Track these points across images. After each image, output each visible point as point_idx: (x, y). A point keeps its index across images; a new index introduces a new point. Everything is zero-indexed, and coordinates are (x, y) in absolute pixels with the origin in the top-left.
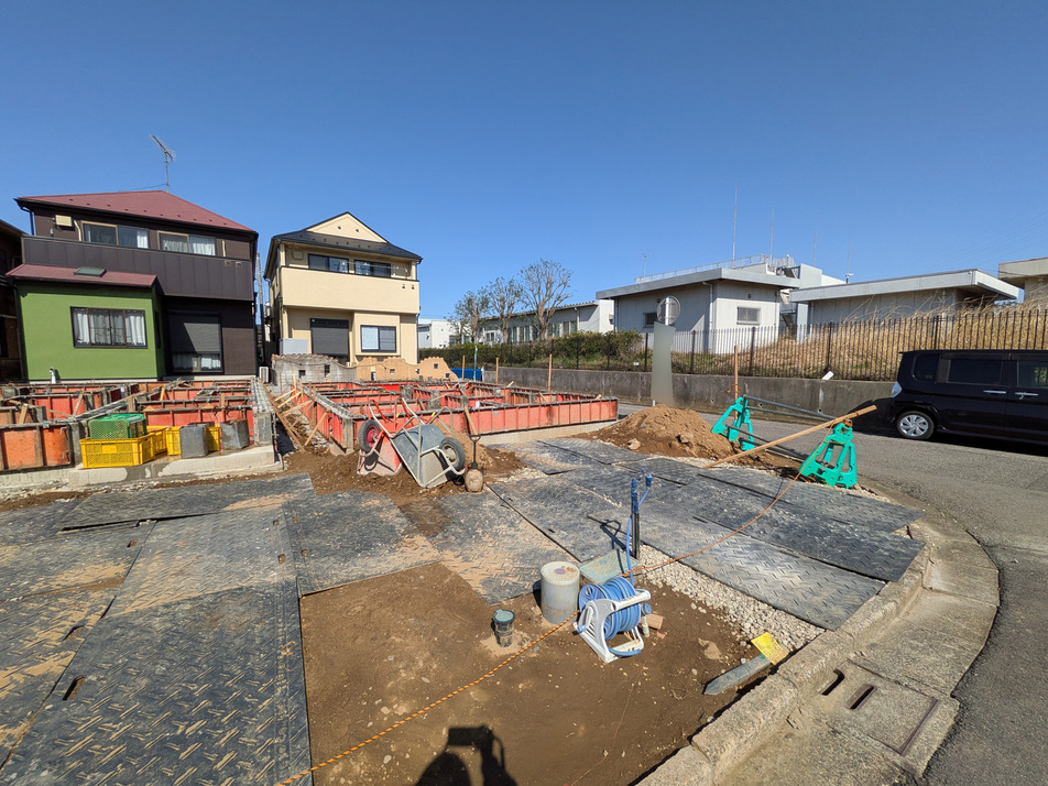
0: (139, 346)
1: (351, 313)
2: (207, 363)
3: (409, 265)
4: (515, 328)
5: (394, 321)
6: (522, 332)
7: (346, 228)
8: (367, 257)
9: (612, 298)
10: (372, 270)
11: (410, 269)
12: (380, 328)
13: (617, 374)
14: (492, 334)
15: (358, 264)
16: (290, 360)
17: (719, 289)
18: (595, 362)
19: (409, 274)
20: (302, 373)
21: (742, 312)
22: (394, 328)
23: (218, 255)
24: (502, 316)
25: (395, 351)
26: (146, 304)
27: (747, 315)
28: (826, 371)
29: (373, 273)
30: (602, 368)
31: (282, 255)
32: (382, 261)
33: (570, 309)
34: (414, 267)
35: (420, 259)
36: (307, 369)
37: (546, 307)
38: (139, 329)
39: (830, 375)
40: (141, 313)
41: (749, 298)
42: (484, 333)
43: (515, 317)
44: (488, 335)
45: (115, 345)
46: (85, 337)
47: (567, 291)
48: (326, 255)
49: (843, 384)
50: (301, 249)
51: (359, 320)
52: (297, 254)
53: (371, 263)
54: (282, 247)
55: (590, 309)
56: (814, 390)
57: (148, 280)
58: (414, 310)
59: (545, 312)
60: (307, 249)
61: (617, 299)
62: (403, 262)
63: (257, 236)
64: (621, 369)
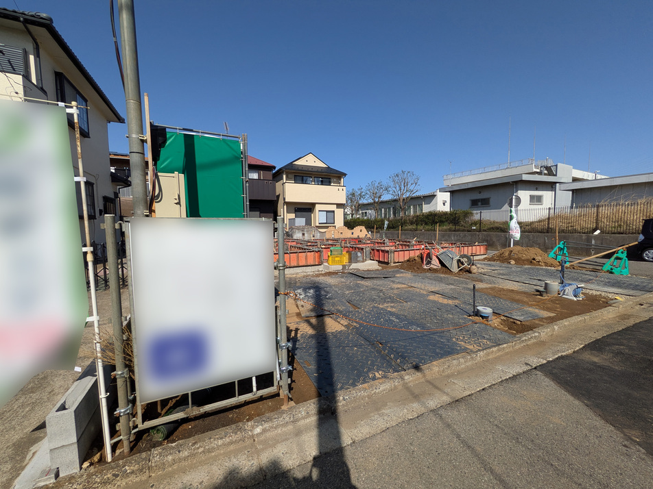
1: (313, 205)
3: (339, 178)
4: (381, 209)
5: (333, 208)
6: (385, 211)
7: (310, 161)
8: (320, 175)
9: (449, 192)
10: (322, 181)
11: (340, 180)
12: (327, 211)
13: (462, 234)
14: (366, 213)
15: (316, 179)
16: (298, 228)
17: (519, 186)
18: (445, 227)
19: (340, 183)
20: (304, 234)
21: (532, 197)
22: (334, 212)
23: (259, 179)
24: (375, 202)
25: (334, 223)
27: (536, 200)
28: (595, 230)
29: (322, 183)
30: (450, 230)
31: (284, 176)
32: (327, 177)
33: (418, 198)
34: (342, 179)
35: (345, 175)
36: (305, 233)
37: (404, 196)
39: (598, 232)
41: (537, 189)
42: (360, 212)
43: (383, 202)
44: (363, 213)
47: (417, 187)
48: (302, 175)
49: (608, 236)
50: (291, 173)
51: (318, 207)
52: (290, 176)
53: (322, 178)
54: (284, 172)
55: (430, 198)
56: (589, 240)
58: (343, 201)
59: (404, 200)
60: (293, 173)
61: (452, 193)
62: (337, 177)
63: (274, 168)
64: (463, 231)
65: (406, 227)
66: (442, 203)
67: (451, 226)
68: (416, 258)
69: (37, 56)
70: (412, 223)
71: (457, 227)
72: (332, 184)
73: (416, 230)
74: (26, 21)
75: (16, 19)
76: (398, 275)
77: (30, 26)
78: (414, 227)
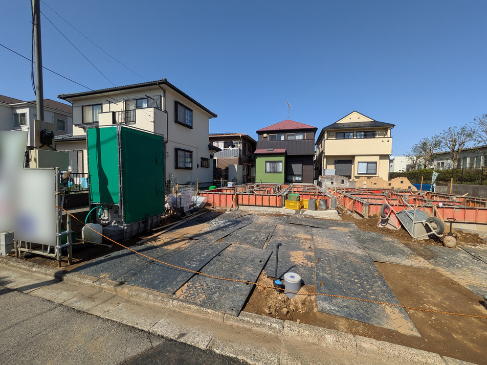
0: (281, 173)
1: (353, 157)
2: (297, 178)
3: (386, 130)
4: (465, 159)
5: (376, 159)
7: (355, 118)
8: (363, 129)
11: (387, 132)
12: (368, 163)
14: (443, 163)
15: (358, 134)
19: (386, 134)
20: (332, 183)
22: (376, 163)
23: (304, 139)
24: (453, 151)
25: (376, 174)
26: (283, 159)
29: (366, 136)
31: (326, 135)
32: (370, 131)
34: (389, 131)
35: (393, 126)
36: (334, 182)
38: (281, 167)
40: (281, 162)
43: (466, 150)
45: (274, 172)
46: (268, 170)
48: (341, 132)
50: (333, 131)
51: (357, 159)
52: (331, 134)
53: (365, 132)
54: (326, 132)
57: (283, 151)
58: (389, 152)
60: (335, 131)
62: (383, 129)
63: (316, 129)
69: (165, 97)
72: (377, 136)
74: (159, 83)
75: (156, 84)
77: (161, 85)
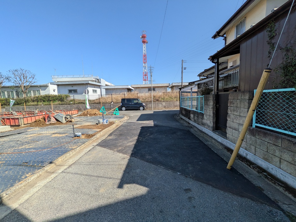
13: (66, 106)
21: (93, 90)
28: (112, 102)
33: (36, 86)
37: (25, 85)
49: (115, 104)
59: (24, 87)
64: (66, 104)
65: (29, 104)
66: (53, 90)
67: (60, 102)
68: (41, 120)
70: (33, 101)
71: (63, 103)
73: (37, 105)
76: (29, 130)
78: (36, 103)
